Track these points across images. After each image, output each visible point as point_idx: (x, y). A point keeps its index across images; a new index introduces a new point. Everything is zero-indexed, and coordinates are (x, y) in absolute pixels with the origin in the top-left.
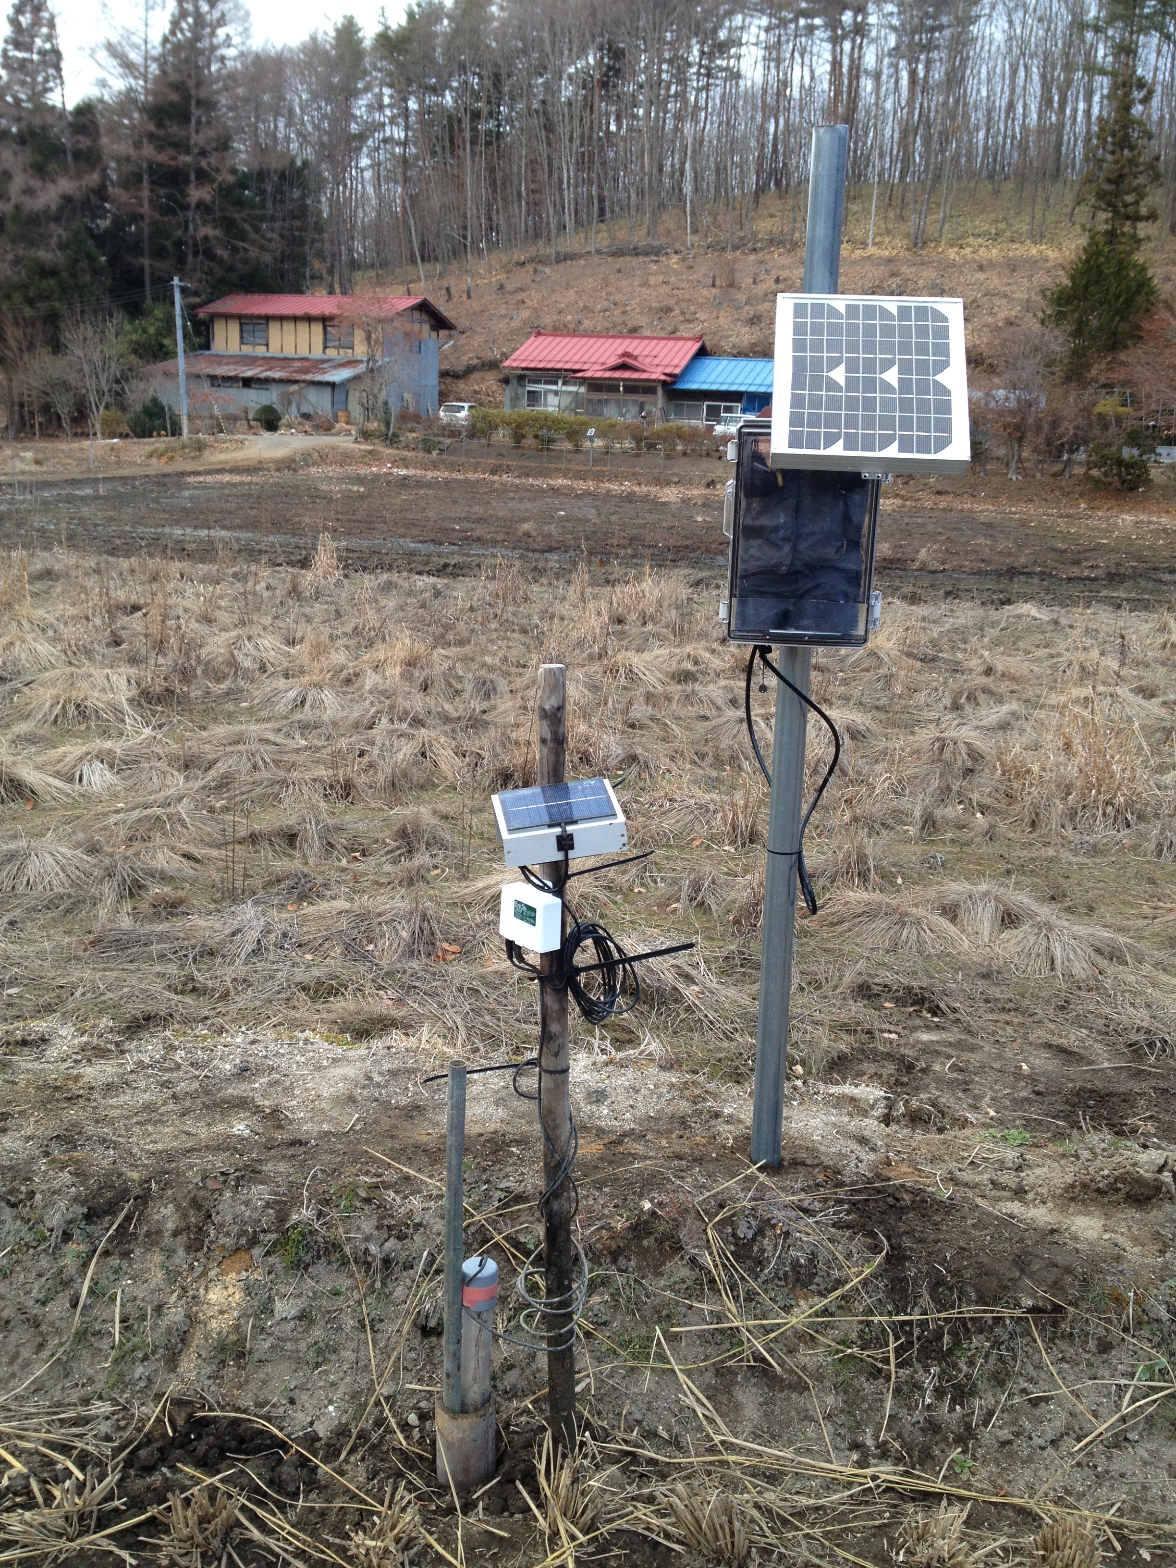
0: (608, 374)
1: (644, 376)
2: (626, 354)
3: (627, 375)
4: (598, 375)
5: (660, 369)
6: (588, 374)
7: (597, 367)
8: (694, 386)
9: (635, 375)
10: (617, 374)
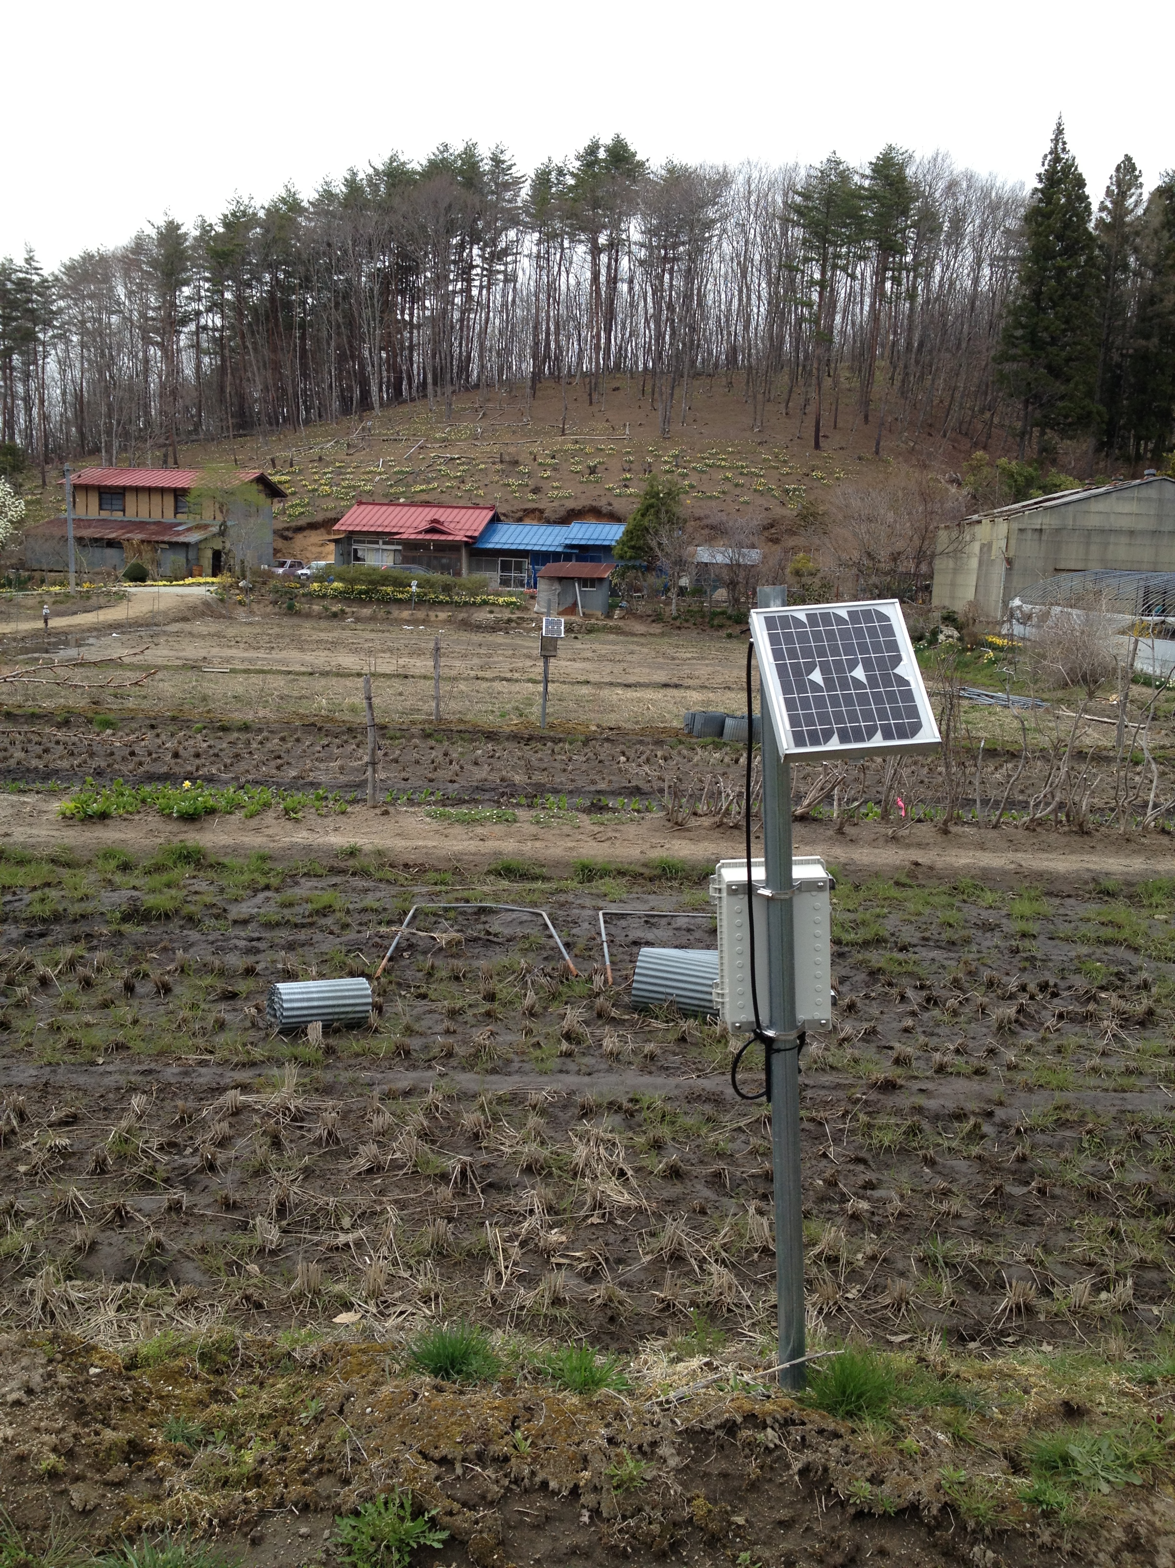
0: (420, 537)
1: (450, 538)
2: (435, 521)
3: (436, 537)
4: (413, 537)
5: (462, 533)
6: (404, 536)
7: (411, 530)
8: (490, 546)
9: (443, 537)
10: (428, 537)
